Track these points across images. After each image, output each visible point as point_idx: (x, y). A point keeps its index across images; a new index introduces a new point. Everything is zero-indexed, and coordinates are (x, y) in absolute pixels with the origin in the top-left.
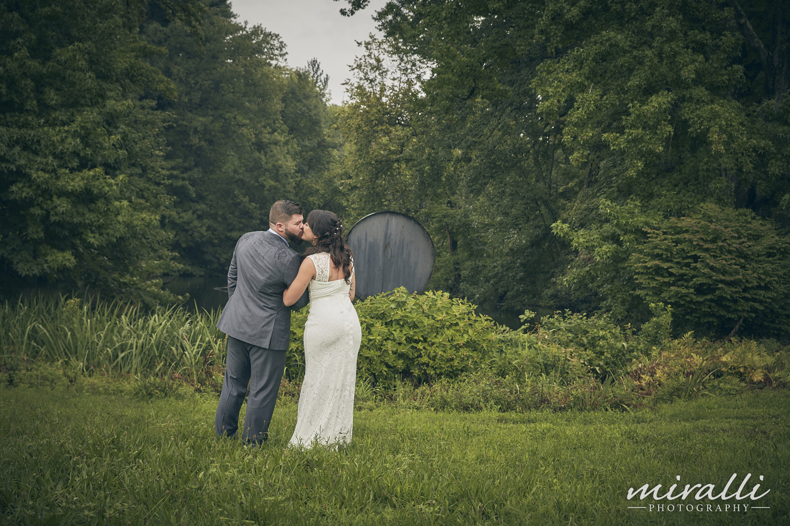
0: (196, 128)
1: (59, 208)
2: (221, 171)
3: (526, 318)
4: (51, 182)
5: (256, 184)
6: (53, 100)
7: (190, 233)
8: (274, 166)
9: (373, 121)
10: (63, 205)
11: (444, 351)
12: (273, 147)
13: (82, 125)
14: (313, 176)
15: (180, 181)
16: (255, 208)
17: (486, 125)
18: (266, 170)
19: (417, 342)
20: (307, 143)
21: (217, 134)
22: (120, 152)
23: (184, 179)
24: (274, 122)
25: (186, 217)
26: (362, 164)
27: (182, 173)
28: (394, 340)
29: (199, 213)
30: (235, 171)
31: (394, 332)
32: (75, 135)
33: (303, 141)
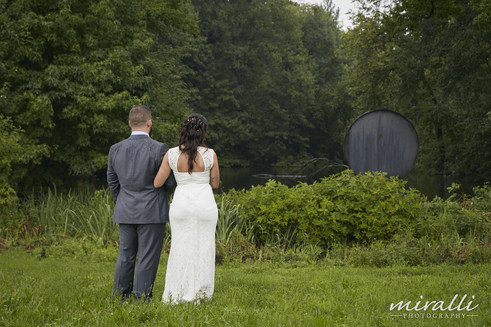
0: (238, 55)
1: (98, 122)
2: (258, 87)
3: (452, 189)
4: (91, 103)
5: (285, 95)
6: (91, 42)
7: (237, 134)
8: (298, 80)
9: (369, 40)
10: (100, 120)
11: (379, 219)
12: (296, 65)
13: (113, 59)
14: (329, 86)
15: (228, 96)
16: (285, 113)
17: (453, 37)
18: (292, 84)
19: (357, 212)
20: (323, 61)
21: (255, 58)
22: (147, 78)
23: (230, 94)
24: (297, 47)
25: (233, 123)
26: (363, 75)
27: (229, 90)
28: (339, 211)
29: (243, 119)
30: (269, 86)
31: (338, 206)
32: (108, 67)
33: (320, 59)
